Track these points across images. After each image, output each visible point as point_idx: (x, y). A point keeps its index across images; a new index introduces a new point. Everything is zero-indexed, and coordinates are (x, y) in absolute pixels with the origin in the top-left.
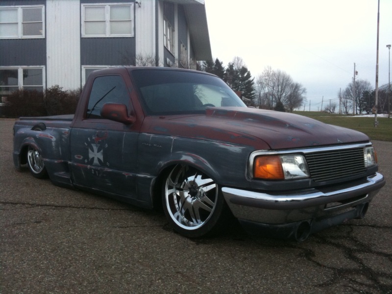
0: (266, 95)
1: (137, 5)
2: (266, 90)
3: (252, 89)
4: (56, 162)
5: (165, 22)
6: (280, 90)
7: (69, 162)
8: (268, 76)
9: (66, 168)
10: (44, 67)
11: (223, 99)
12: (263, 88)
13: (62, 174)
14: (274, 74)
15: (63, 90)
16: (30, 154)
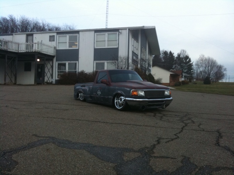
0: (201, 72)
1: (120, 33)
2: (201, 69)
3: (192, 69)
4: (88, 96)
5: (133, 39)
6: (209, 69)
7: (92, 95)
8: (202, 61)
9: (91, 97)
10: (77, 62)
11: (171, 75)
12: (199, 68)
13: (90, 99)
14: (206, 60)
15: (85, 72)
16: (80, 94)
